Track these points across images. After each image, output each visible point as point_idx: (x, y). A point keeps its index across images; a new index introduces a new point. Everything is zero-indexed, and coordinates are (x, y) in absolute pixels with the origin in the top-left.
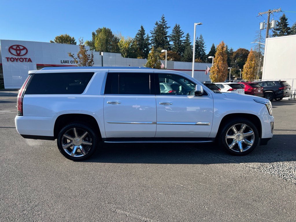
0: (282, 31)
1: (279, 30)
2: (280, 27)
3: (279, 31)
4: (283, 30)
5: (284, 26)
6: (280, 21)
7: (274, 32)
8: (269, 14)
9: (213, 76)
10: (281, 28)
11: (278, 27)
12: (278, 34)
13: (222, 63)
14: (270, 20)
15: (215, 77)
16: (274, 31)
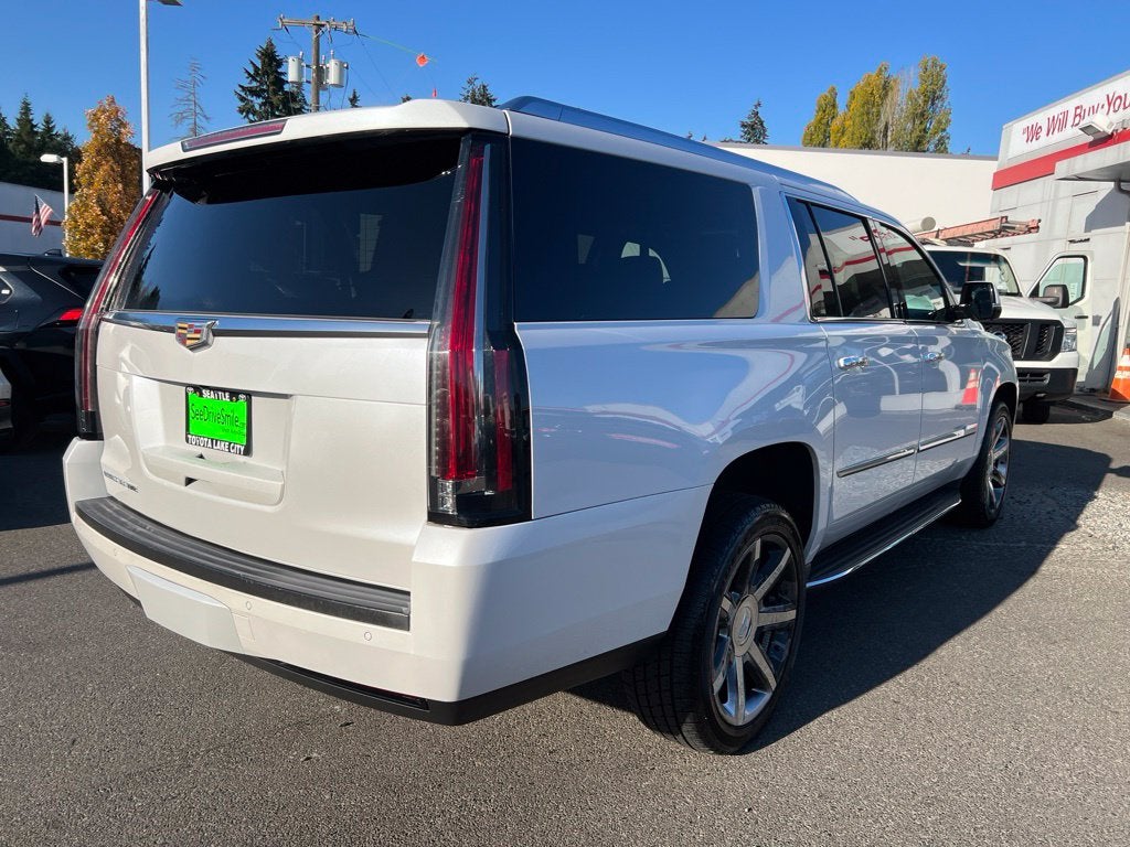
0: (267, 102)
1: (258, 96)
2: (262, 84)
3: (260, 100)
4: (275, 100)
5: (273, 83)
6: (259, 64)
7: (242, 99)
8: (317, 32)
9: (82, 244)
10: (264, 91)
11: (254, 84)
12: (257, 107)
13: (120, 192)
14: (322, 57)
15: (94, 250)
16: (243, 94)
